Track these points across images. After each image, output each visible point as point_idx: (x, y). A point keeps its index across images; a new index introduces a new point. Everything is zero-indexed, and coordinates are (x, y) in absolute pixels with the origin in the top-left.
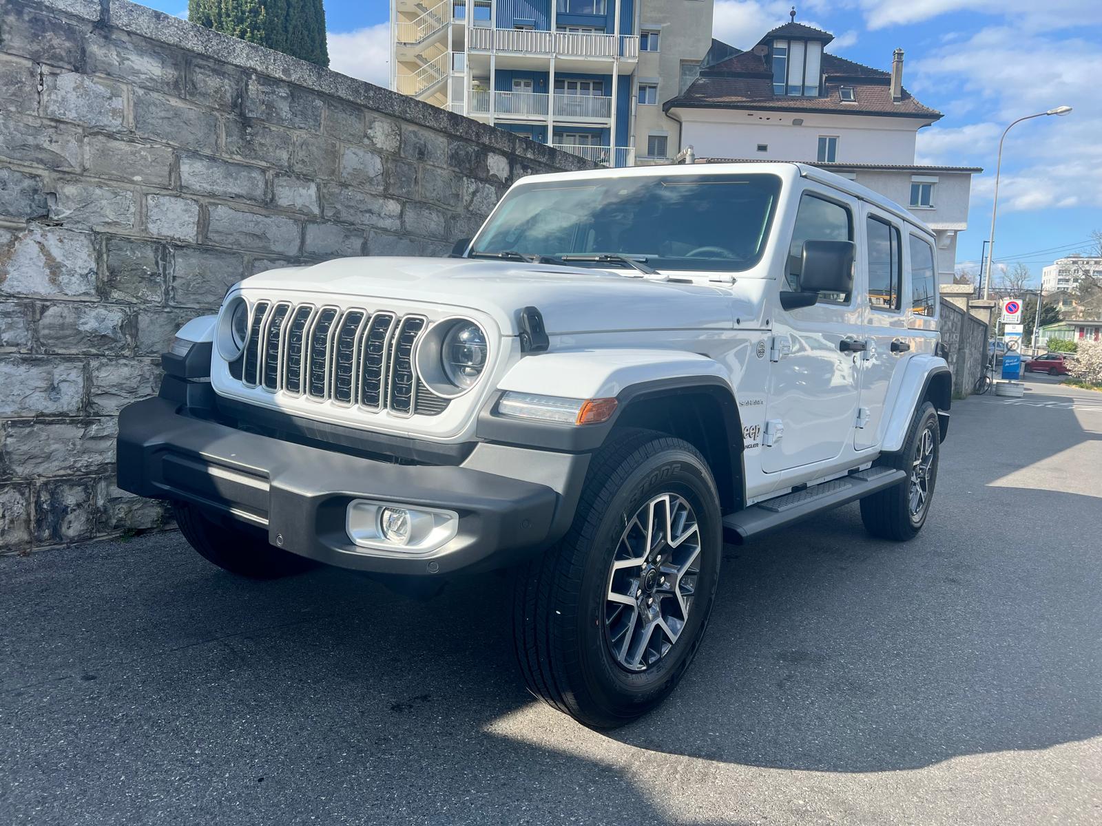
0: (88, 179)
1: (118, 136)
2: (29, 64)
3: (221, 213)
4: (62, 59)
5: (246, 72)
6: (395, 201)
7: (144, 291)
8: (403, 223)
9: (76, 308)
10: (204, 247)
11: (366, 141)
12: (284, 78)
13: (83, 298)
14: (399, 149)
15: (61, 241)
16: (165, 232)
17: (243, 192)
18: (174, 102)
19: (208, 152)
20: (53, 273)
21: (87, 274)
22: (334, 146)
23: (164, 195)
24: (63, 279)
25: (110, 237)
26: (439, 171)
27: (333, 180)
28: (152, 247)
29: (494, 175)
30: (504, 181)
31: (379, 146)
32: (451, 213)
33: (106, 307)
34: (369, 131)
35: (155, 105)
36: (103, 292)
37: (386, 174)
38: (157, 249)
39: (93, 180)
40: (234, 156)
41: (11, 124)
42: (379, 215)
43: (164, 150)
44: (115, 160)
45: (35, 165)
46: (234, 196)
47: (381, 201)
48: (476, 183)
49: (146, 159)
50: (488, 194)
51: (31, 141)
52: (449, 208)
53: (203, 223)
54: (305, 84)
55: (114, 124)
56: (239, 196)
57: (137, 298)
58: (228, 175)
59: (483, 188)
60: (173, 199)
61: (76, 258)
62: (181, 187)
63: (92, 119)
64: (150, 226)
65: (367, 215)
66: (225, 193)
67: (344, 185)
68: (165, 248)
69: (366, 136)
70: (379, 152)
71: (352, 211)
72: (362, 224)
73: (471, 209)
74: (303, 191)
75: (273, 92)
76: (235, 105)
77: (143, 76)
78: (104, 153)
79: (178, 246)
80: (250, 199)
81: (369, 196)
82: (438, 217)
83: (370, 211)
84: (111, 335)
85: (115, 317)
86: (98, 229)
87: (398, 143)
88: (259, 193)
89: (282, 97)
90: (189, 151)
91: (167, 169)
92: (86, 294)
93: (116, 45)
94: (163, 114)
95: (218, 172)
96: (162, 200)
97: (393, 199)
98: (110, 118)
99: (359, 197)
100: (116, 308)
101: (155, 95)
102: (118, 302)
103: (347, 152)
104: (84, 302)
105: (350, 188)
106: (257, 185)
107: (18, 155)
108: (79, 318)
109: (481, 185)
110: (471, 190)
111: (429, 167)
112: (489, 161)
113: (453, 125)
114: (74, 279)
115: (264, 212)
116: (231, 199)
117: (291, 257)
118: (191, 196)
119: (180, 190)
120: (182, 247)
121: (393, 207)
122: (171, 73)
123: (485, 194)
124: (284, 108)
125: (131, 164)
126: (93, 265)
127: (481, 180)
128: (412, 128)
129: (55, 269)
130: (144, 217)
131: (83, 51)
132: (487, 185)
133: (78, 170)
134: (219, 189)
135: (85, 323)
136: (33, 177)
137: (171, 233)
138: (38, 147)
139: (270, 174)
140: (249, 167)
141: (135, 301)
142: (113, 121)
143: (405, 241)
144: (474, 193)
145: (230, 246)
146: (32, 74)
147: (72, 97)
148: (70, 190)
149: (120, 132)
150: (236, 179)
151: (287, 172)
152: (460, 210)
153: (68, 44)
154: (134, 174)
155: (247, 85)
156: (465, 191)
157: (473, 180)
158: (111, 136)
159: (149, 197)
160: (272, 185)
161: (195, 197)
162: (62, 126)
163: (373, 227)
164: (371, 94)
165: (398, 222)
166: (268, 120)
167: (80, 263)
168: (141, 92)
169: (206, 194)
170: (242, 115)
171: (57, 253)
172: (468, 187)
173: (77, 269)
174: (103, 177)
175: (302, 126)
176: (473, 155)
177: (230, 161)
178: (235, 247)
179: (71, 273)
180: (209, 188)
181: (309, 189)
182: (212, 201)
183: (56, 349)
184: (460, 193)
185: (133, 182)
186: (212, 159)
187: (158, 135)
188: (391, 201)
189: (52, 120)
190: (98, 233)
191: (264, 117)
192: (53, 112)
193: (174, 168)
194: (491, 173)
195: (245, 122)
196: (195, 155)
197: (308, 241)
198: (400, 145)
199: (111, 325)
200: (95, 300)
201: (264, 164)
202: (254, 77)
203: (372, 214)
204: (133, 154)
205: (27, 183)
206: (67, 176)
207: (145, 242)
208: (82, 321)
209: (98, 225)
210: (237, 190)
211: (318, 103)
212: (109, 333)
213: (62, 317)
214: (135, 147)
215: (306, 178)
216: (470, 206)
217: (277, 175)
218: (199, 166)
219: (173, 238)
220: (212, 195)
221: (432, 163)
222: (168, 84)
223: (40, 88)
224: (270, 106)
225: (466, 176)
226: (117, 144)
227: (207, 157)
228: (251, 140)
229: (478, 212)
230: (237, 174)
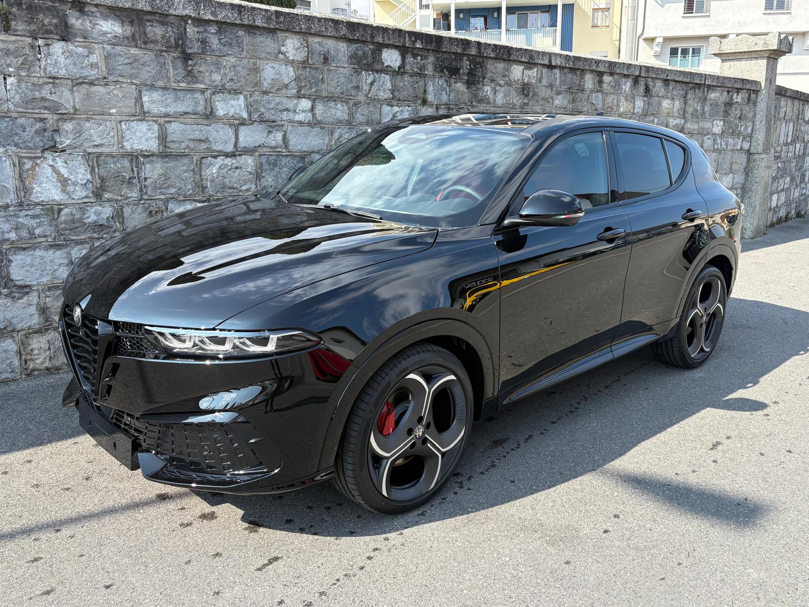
0: (79, 116)
1: (96, 82)
2: (29, 40)
3: (174, 128)
4: (52, 33)
5: (184, 19)
6: (307, 99)
7: (125, 191)
8: (314, 115)
9: (81, 208)
10: (165, 154)
11: (281, 56)
12: (213, 19)
13: (85, 200)
14: (308, 58)
15: (66, 163)
16: (136, 147)
17: (190, 110)
18: (134, 51)
19: (160, 83)
20: (63, 185)
21: (86, 184)
22: (255, 64)
23: (133, 121)
24: (70, 188)
25: (99, 155)
26: (341, 70)
27: (256, 90)
28: (128, 158)
29: (388, 66)
30: (397, 70)
31: (291, 58)
32: (353, 101)
33: (101, 205)
34: (283, 48)
35: (120, 55)
36: (98, 194)
37: (297, 79)
38: (132, 160)
39: (82, 116)
40: (181, 84)
41: (23, 85)
42: (295, 111)
43: (129, 88)
44: (96, 100)
45: (42, 111)
46: (183, 113)
47: (295, 101)
48: (373, 74)
49: (117, 96)
50: (384, 83)
51: (37, 95)
52: (352, 98)
53: (163, 138)
54: (229, 21)
55: (93, 73)
56: (186, 113)
57: (121, 196)
58: (177, 99)
59: (379, 78)
60: (139, 123)
61: (76, 172)
62: (144, 113)
63: (75, 71)
64: (125, 144)
65: (285, 113)
66: (176, 112)
67: (266, 93)
68: (136, 158)
69: (280, 52)
70: (292, 62)
71: (273, 112)
72: (282, 120)
73: (370, 96)
74: (233, 103)
75: (206, 31)
76: (177, 46)
77: (109, 36)
78: (88, 96)
79: (146, 155)
80: (195, 114)
81: (285, 98)
82: (343, 106)
83: (287, 110)
84: (106, 224)
85: (107, 211)
86: (90, 150)
87: (306, 53)
88: (200, 109)
89: (212, 33)
90: (147, 85)
91: (133, 101)
92: (87, 197)
93: (88, 15)
94: (127, 61)
95: (170, 96)
96: (132, 124)
97: (305, 98)
98: (90, 70)
99: (277, 100)
100: (107, 205)
101: (119, 48)
102: (109, 200)
103: (266, 67)
104: (86, 203)
105: (271, 95)
106: (199, 103)
107: (30, 106)
108: (84, 214)
109: (377, 76)
110: (369, 81)
111: (333, 68)
112: (383, 55)
113: (351, 31)
114: (77, 188)
115: (206, 122)
116: (181, 116)
117: (229, 153)
118: (152, 118)
119: (143, 115)
120: (148, 156)
121: (305, 104)
122: (128, 30)
123: (381, 81)
124: (214, 41)
125: (107, 101)
126: (89, 177)
127: (377, 71)
128: (317, 39)
129: (64, 182)
130: (121, 139)
131: (66, 24)
132: (383, 75)
133: (72, 111)
134: (171, 110)
135: (88, 217)
136: (42, 120)
137: (140, 147)
138: (43, 99)
139: (208, 94)
140: (192, 91)
141: (120, 198)
142: (92, 72)
143: (317, 129)
144: (372, 84)
145: (183, 151)
146: (32, 47)
147: (62, 59)
148: (68, 126)
149: (97, 79)
150: (183, 101)
151: (221, 90)
152: (361, 98)
153: (55, 21)
154: (110, 108)
155: (185, 29)
156: (364, 82)
157: (370, 73)
158: (92, 84)
159: (123, 124)
160: (210, 102)
161: (155, 119)
162: (57, 81)
163: (291, 121)
164: (282, 19)
165: (310, 115)
166: (203, 53)
167: (79, 175)
168: (108, 47)
169: (162, 115)
170: (184, 52)
171: (64, 171)
172: (366, 79)
173: (79, 181)
174: (90, 113)
175: (230, 53)
176: (370, 52)
177: (178, 88)
178: (186, 151)
179: (75, 184)
180: (163, 110)
181: (238, 99)
182: (167, 119)
183: (71, 237)
184: (360, 85)
185: (111, 114)
186: (165, 88)
187: (124, 76)
188: (304, 100)
189: (50, 78)
190: (90, 154)
191: (200, 51)
192: (50, 72)
193: (139, 99)
194: (386, 64)
195: (186, 57)
196: (152, 87)
197: (241, 139)
198: (308, 55)
199: (105, 216)
200: (93, 201)
201: (203, 86)
202: (190, 22)
203: (289, 111)
204: (108, 94)
205: (38, 125)
206: (65, 117)
207: (123, 156)
208: (86, 216)
209: (89, 147)
210: (184, 109)
211: (241, 33)
212: (104, 222)
213: (72, 214)
214: (110, 88)
215: (236, 92)
216: (369, 93)
217: (214, 93)
218: (156, 95)
219: (142, 151)
220: (167, 115)
221: (335, 65)
222: (128, 38)
223: (39, 56)
224: (204, 42)
225: (365, 70)
226: (96, 88)
227: (161, 88)
228: (192, 70)
229: (376, 97)
230: (183, 97)
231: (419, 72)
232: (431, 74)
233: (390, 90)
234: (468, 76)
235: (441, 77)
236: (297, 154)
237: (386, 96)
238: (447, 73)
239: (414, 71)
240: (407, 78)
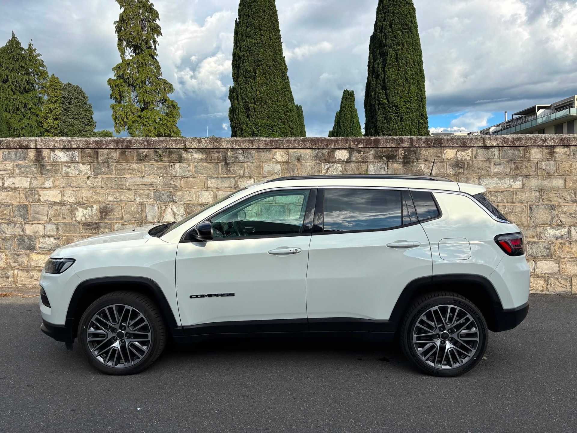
0: (183, 190)
1: (190, 177)
2: (168, 164)
3: (221, 193)
4: (176, 160)
5: (227, 149)
11: (273, 160)
12: (239, 148)
14: (288, 160)
15: (176, 207)
16: (204, 201)
17: (227, 186)
18: (205, 164)
19: (216, 176)
20: (174, 216)
21: (183, 215)
22: (260, 164)
24: (176, 217)
25: (189, 204)
26: (308, 163)
27: (260, 176)
29: (339, 159)
30: (346, 161)
31: (279, 160)
34: (274, 156)
35: (200, 166)
37: (282, 170)
38: (201, 206)
40: (224, 175)
43: (203, 178)
44: (190, 184)
45: (170, 188)
48: (329, 164)
49: (198, 181)
50: (336, 168)
51: (169, 183)
53: (215, 197)
54: (247, 148)
55: (189, 174)
56: (226, 187)
58: (222, 181)
60: (205, 192)
61: (180, 211)
62: (208, 188)
63: (183, 174)
64: (199, 200)
66: (222, 187)
67: (265, 177)
68: (204, 205)
69: (273, 158)
70: (280, 163)
74: (248, 182)
75: (236, 153)
76: (224, 160)
77: (196, 159)
78: (187, 182)
80: (230, 188)
86: (185, 203)
87: (288, 157)
88: (233, 185)
89: (239, 154)
90: (210, 177)
91: (204, 183)
93: (190, 153)
94: (202, 168)
95: (219, 181)
96: (203, 192)
101: (200, 163)
103: (265, 165)
105: (267, 178)
106: (232, 183)
107: (166, 187)
109: (332, 165)
110: (326, 168)
111: (303, 163)
112: (336, 154)
114: (179, 217)
115: (235, 190)
116: (223, 189)
119: (208, 189)
122: (204, 156)
123: (334, 168)
124: (241, 157)
125: (194, 184)
126: (184, 213)
127: (332, 163)
128: (294, 150)
129: (174, 214)
130: (198, 197)
131: (181, 157)
132: (336, 164)
133: (180, 188)
134: (219, 186)
136: (170, 192)
137: (205, 201)
138: (171, 184)
139: (236, 179)
140: (229, 178)
144: (328, 169)
147: (178, 170)
148: (178, 193)
149: (190, 176)
151: (243, 177)
153: (177, 156)
154: (195, 187)
155: (227, 153)
156: (323, 169)
157: (327, 163)
158: (188, 177)
159: (199, 192)
160: (237, 182)
161: (212, 190)
162: (176, 177)
166: (235, 162)
167: (181, 212)
168: (196, 164)
170: (226, 162)
171: (175, 210)
172: (324, 167)
173: (180, 214)
174: (187, 188)
175: (247, 161)
176: (326, 153)
177: (223, 177)
179: (178, 215)
180: (216, 187)
181: (251, 180)
182: (217, 190)
184: (320, 170)
185: (194, 189)
186: (217, 178)
187: (201, 174)
189: (173, 176)
191: (233, 161)
192: (174, 174)
193: (206, 182)
194: (337, 158)
195: (227, 164)
196: (212, 177)
201: (234, 176)
202: (229, 150)
204: (194, 181)
205: (168, 193)
206: (178, 190)
207: (198, 205)
209: (185, 201)
210: (225, 186)
211: (253, 152)
214: (195, 179)
215: (250, 177)
216: (326, 174)
217: (239, 178)
218: (213, 180)
219: (205, 203)
220: (218, 188)
221: (304, 161)
222: (203, 159)
223: (171, 169)
224: (235, 157)
225: (323, 162)
226: (190, 179)
227: (216, 177)
228: (230, 169)
230: (225, 181)
231: (362, 160)
232: (372, 160)
234: (404, 159)
239: (358, 160)
240: (353, 164)
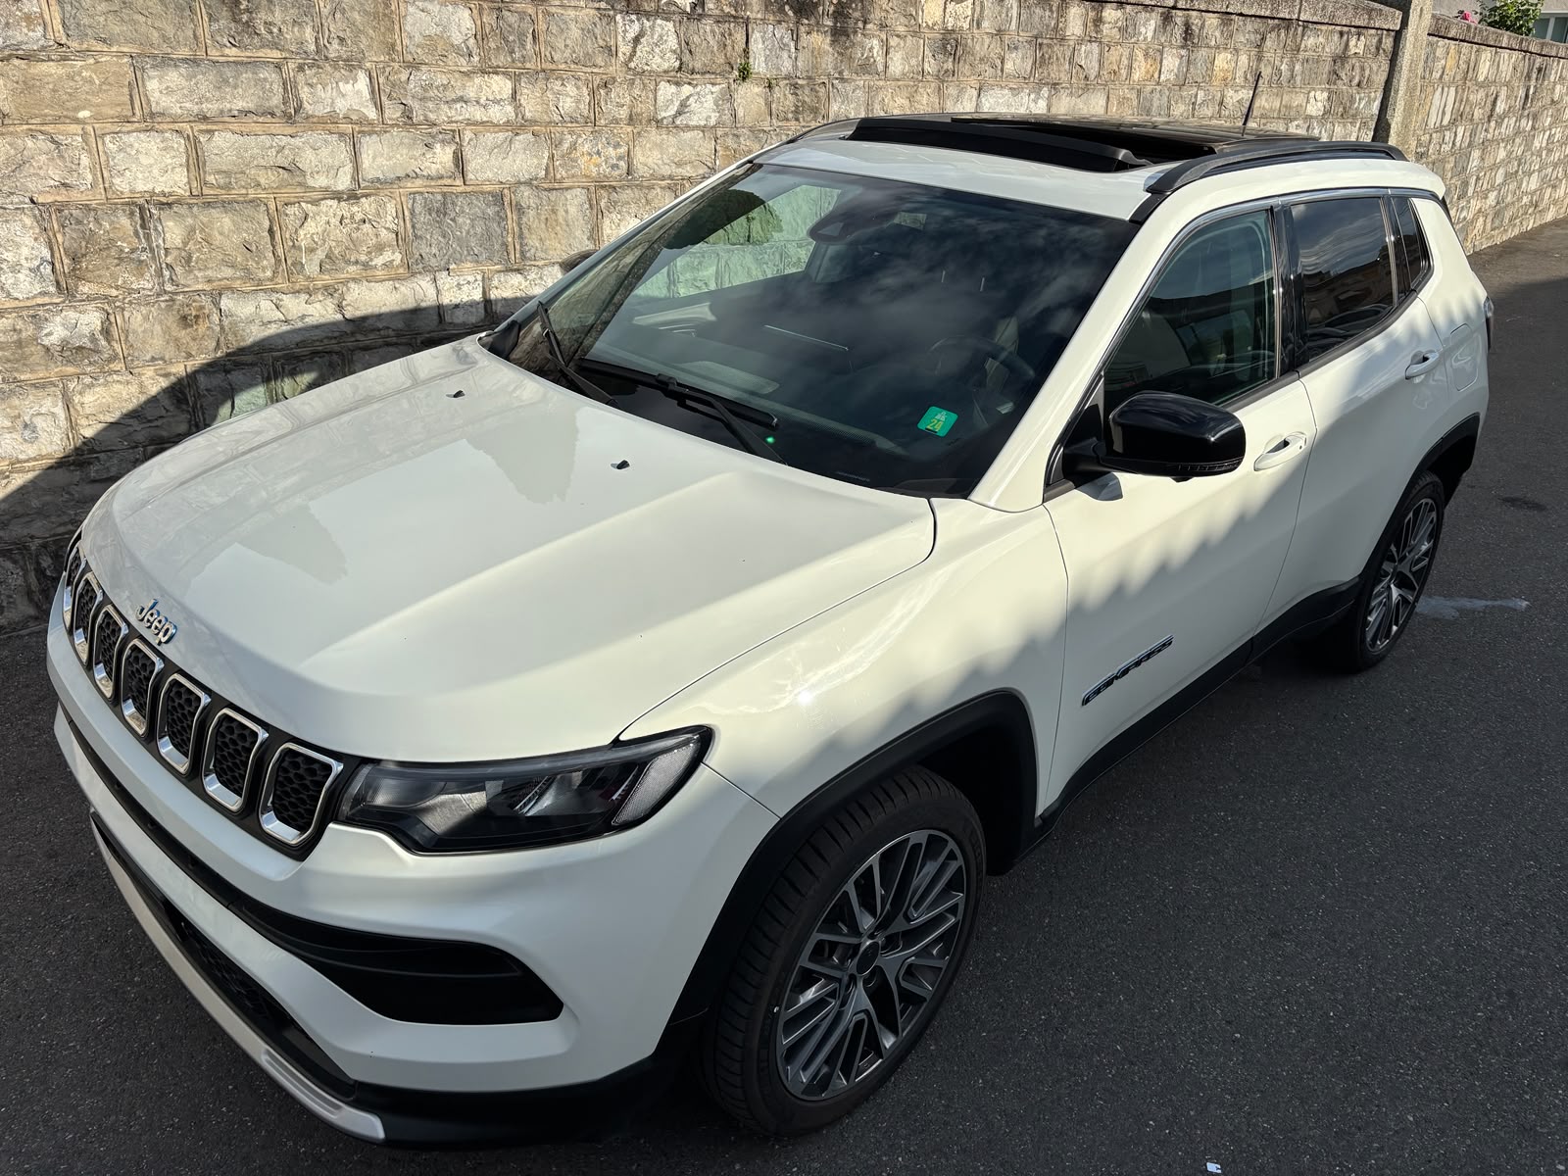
0: (11, 129)
1: (42, 55)
3: (222, 146)
6: (501, 77)
7: (125, 276)
8: (518, 107)
9: (34, 317)
10: (202, 200)
13: (40, 301)
16: (141, 187)
17: (251, 106)
19: (184, 52)
21: (38, 267)
23: (129, 132)
24: (7, 279)
25: (62, 208)
26: (572, 13)
27: (393, 60)
28: (124, 211)
30: (688, 10)
32: (598, 78)
33: (75, 307)
36: (66, 290)
37: (481, 36)
38: (132, 214)
39: (19, 129)
40: (227, 51)
42: (478, 102)
43: (117, 63)
44: (46, 93)
46: (236, 113)
47: (477, 80)
48: (638, 20)
49: (91, 82)
50: (661, 36)
52: (596, 70)
53: (196, 161)
55: (32, 36)
56: (247, 113)
57: (117, 288)
58: (222, 82)
59: (652, 28)
60: (142, 136)
61: (18, 246)
62: (152, 115)
64: (117, 181)
65: (458, 106)
66: (222, 112)
67: (414, 66)
68: (145, 211)
71: (430, 105)
72: (452, 122)
73: (632, 65)
74: (346, 87)
78: (27, 86)
79: (163, 204)
80: (263, 114)
81: (457, 75)
82: (578, 88)
83: (461, 99)
84: (89, 345)
85: (90, 320)
86: (41, 199)
88: (275, 102)
90: (155, 57)
91: (126, 90)
92: (44, 294)
94: (103, 7)
95: (205, 83)
96: (128, 140)
97: (497, 73)
98: (25, 30)
99: (441, 79)
100: (91, 307)
102: (89, 299)
103: (411, 10)
104: (43, 305)
105: (424, 68)
106: (271, 90)
108: (41, 328)
109: (647, 24)
110: (631, 35)
111: (554, 10)
114: (21, 276)
115: (290, 130)
116: (233, 119)
117: (342, 192)
118: (172, 126)
119: (151, 120)
120: (170, 205)
121: (501, 86)
123: (656, 37)
125: (70, 95)
126: (46, 253)
127: (648, 15)
130: (102, 169)
132: (659, 21)
134: (210, 108)
135: (50, 334)
137: (149, 187)
139: (288, 70)
140: (253, 64)
141: (114, 292)
142: (31, 34)
143: (525, 137)
144: (637, 40)
145: (244, 191)
149: (43, 48)
150: (236, 87)
151: (318, 59)
152: (615, 69)
154: (77, 109)
156: (620, 38)
157: (634, 17)
158: (30, 57)
159: (107, 139)
160: (295, 86)
161: (176, 126)
163: (470, 123)
165: (510, 109)
167: (25, 251)
169: (192, 119)
172: (625, 31)
173: (23, 262)
174: (33, 121)
177: (222, 59)
178: (251, 191)
179: (16, 269)
180: (196, 109)
181: (355, 80)
182: (203, 127)
183: (16, 375)
184: (613, 43)
185: (77, 121)
186: (194, 62)
187: (102, 41)
188: (495, 77)
190: (43, 205)
193: (135, 86)
194: (665, 1)
196: (165, 62)
197: (366, 161)
199: (86, 331)
200: (58, 301)
201: (276, 54)
203: (466, 102)
204: (70, 77)
207: (114, 206)
208: (45, 332)
209: (41, 193)
210: (240, 104)
212: (86, 342)
213: (15, 330)
214: (72, 66)
215: (349, 65)
216: (631, 59)
217: (301, 68)
218: (174, 77)
219: (153, 193)
220: (203, 118)
221: (558, 2)
225: (621, 12)
226: (44, 67)
227: (185, 60)
228: (251, 20)
229: (646, 68)
230: (235, 78)
231: (733, 13)
232: (759, 16)
233: (674, 52)
234: (835, 18)
235: (779, 22)
236: (488, 188)
237: (666, 66)
238: (791, 13)
239: (722, 10)
240: (708, 25)
